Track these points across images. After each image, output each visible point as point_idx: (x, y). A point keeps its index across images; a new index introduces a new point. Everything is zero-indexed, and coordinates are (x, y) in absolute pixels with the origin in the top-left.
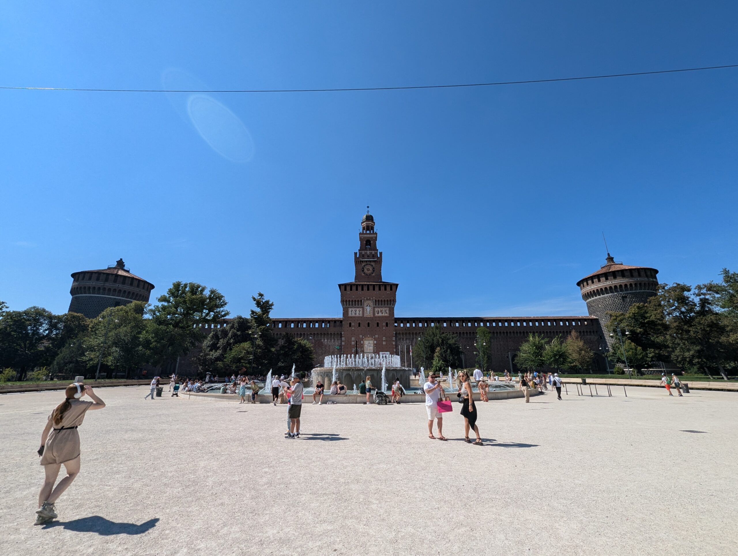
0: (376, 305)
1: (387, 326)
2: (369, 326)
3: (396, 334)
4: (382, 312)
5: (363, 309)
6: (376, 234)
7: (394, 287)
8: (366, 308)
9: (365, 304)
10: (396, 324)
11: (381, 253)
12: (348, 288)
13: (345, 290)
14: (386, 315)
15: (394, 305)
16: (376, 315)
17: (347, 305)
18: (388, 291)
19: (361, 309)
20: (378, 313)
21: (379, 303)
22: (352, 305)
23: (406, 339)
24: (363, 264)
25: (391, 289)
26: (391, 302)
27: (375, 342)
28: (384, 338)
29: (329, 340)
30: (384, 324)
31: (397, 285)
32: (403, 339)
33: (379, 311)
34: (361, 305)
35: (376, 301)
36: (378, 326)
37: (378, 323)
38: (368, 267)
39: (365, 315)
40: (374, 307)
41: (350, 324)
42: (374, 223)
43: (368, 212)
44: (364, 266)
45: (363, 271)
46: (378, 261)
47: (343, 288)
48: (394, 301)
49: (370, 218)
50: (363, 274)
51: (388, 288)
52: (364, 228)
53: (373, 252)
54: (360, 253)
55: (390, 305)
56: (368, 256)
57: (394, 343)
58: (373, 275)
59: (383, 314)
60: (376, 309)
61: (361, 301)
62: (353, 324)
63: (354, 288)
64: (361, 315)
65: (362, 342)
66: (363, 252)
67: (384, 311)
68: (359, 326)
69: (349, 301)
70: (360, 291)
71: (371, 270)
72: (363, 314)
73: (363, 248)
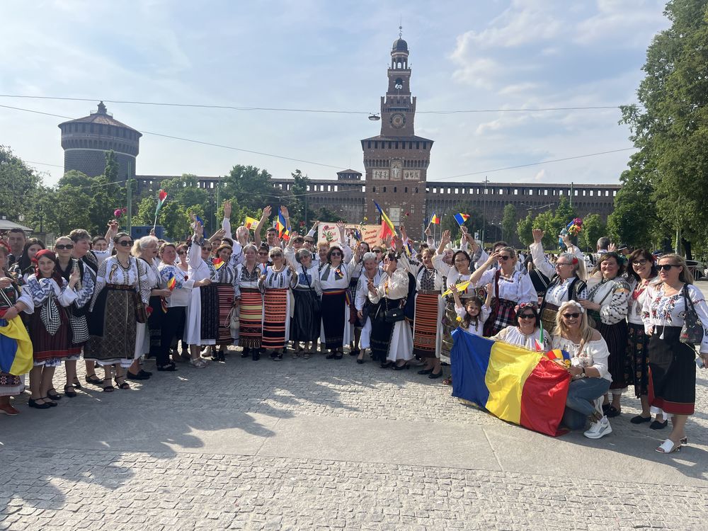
0: (405, 166)
1: (417, 192)
2: (395, 191)
3: (427, 200)
4: (412, 175)
5: (390, 172)
6: (410, 70)
7: (427, 144)
8: (393, 169)
9: (393, 165)
10: (428, 189)
11: (414, 99)
12: (373, 145)
13: (369, 147)
14: (416, 178)
15: (427, 166)
16: (405, 178)
17: (371, 165)
18: (421, 150)
19: (387, 171)
20: (407, 177)
21: (408, 164)
22: (377, 165)
23: (438, 207)
24: (392, 114)
25: (425, 148)
26: (425, 163)
27: (402, 210)
28: (413, 206)
29: (350, 207)
30: (414, 190)
31: (431, 143)
32: (434, 207)
34: (388, 166)
35: (405, 161)
36: (406, 191)
37: (406, 188)
38: (398, 117)
39: (392, 179)
41: (374, 188)
42: (408, 52)
43: (400, 35)
44: (393, 115)
45: (391, 122)
46: (411, 109)
47: (366, 145)
48: (427, 162)
49: (401, 46)
50: (391, 127)
51: (421, 146)
52: (394, 60)
53: (405, 96)
54: (388, 98)
55: (422, 166)
56: (398, 102)
57: (424, 212)
58: (404, 127)
60: (405, 172)
61: (388, 161)
62: (377, 189)
63: (380, 145)
64: (387, 178)
65: (387, 209)
66: (392, 96)
67: (414, 174)
68: (385, 191)
69: (374, 161)
70: (386, 150)
71: (401, 121)
72: (390, 177)
73: (392, 90)
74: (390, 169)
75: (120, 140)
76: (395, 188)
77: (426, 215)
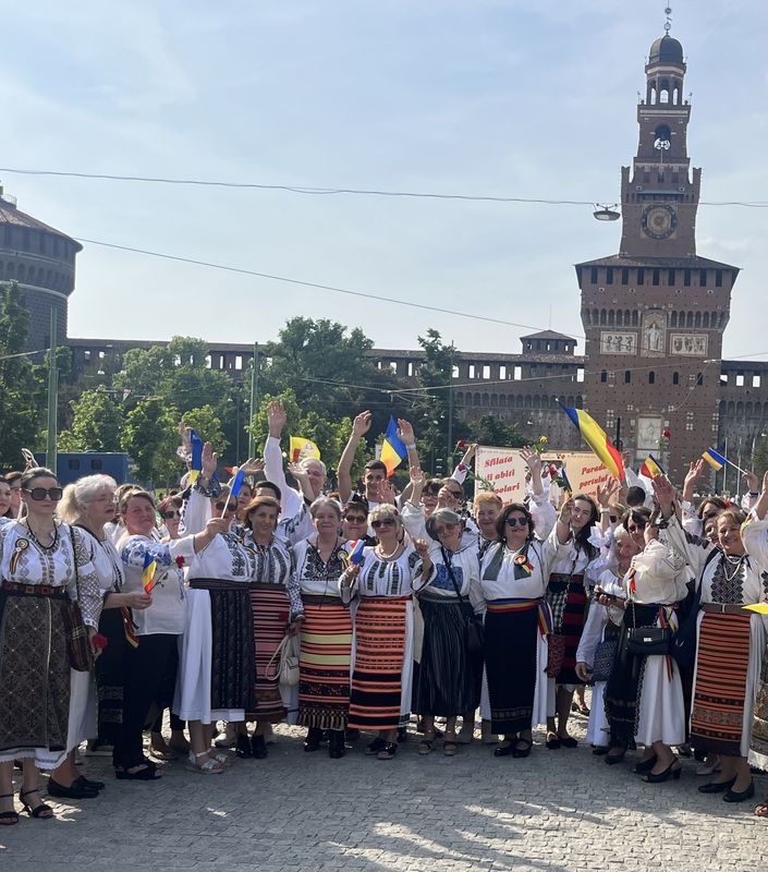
0: (674, 324)
1: (700, 383)
2: (652, 380)
3: (723, 403)
4: (691, 345)
5: (639, 337)
6: (688, 108)
7: (724, 275)
8: (648, 332)
9: (647, 322)
10: (724, 378)
11: (697, 173)
12: (602, 276)
13: (594, 280)
14: (700, 353)
15: (723, 325)
16: (675, 352)
17: (596, 322)
18: (711, 290)
19: (634, 336)
20: (679, 349)
21: (681, 319)
22: (611, 322)
23: (748, 419)
24: (645, 206)
25: (719, 284)
26: (719, 317)
27: (667, 424)
28: (690, 415)
29: (549, 415)
30: (692, 377)
31: (734, 272)
32: (739, 419)
33: (680, 343)
34: (635, 323)
35: (674, 313)
36: (676, 381)
37: (676, 375)
38: (661, 212)
39: (644, 353)
40: (669, 332)
41: (604, 374)
42: (683, 66)
43: (667, 27)
44: (649, 209)
45: (644, 224)
46: (688, 196)
47: (587, 275)
48: (723, 316)
49: (668, 54)
50: (643, 235)
51: (711, 279)
52: (651, 84)
53: (676, 167)
54: (637, 171)
55: (713, 325)
56: (661, 180)
57: (714, 428)
58: (673, 236)
59: (692, 352)
60: (674, 338)
61: (636, 312)
62: (611, 374)
63: (618, 277)
64: (633, 351)
65: (633, 422)
66: (647, 166)
67: (693, 344)
68: (628, 380)
69: (604, 311)
70: (633, 287)
71: (667, 223)
72: (639, 348)
73: (646, 153)
74: (639, 333)
75: (32, 257)
76: (652, 374)
77: (721, 434)
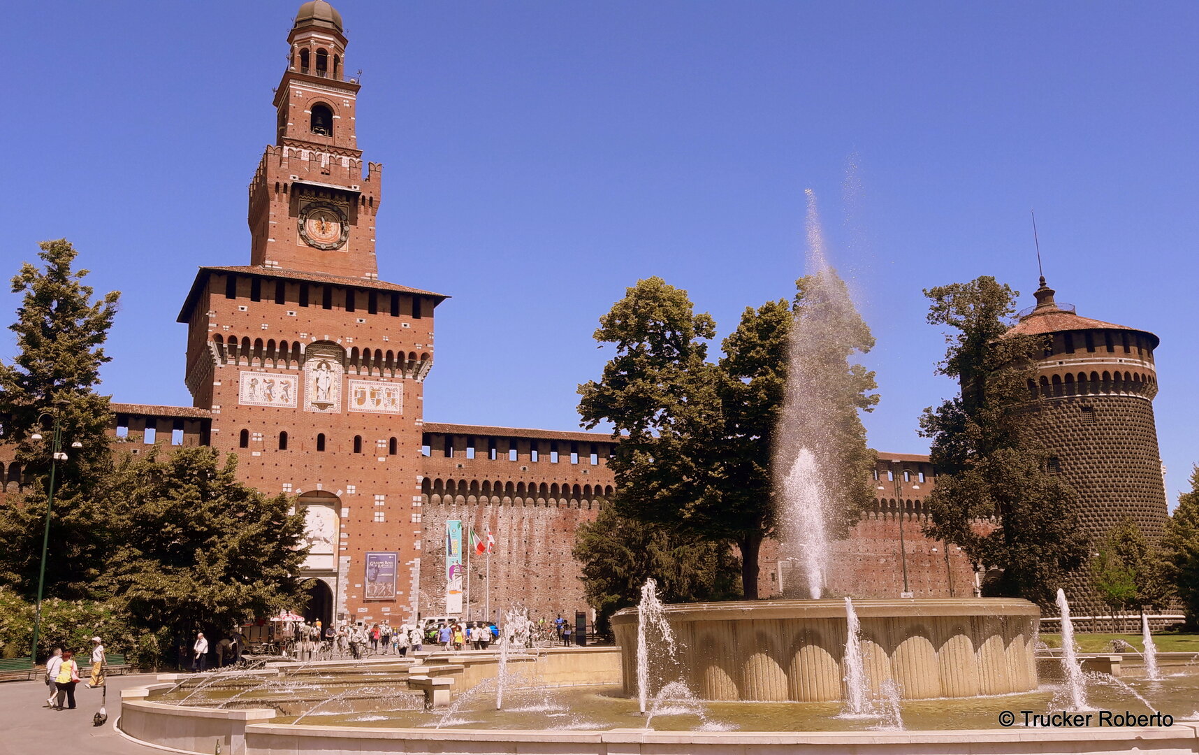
0: (353, 366)
1: (394, 451)
2: (321, 445)
3: (426, 482)
4: (379, 397)
5: (302, 381)
7: (424, 305)
8: (315, 374)
12: (244, 288)
13: (230, 294)
14: (392, 409)
15: (422, 371)
16: (354, 406)
17: (233, 355)
18: (406, 322)
20: (361, 402)
21: (364, 360)
22: (257, 358)
23: (461, 504)
24: (303, 203)
25: (417, 315)
26: (418, 360)
28: (380, 499)
30: (383, 444)
31: (433, 301)
32: (449, 504)
33: (363, 394)
34: (295, 362)
35: (355, 350)
36: (357, 448)
37: (358, 440)
38: (321, 214)
39: (308, 407)
40: (346, 376)
41: (244, 435)
44: (309, 208)
46: (363, 198)
47: (220, 286)
48: (424, 359)
51: (406, 308)
55: (411, 370)
57: (416, 517)
58: (345, 249)
59: (381, 408)
60: (355, 385)
61: (296, 346)
62: (255, 437)
63: (268, 292)
64: (292, 403)
67: (383, 395)
68: (283, 445)
69: (247, 340)
70: (291, 309)
72: (301, 399)
74: (302, 373)
76: (322, 437)
77: (423, 527)
